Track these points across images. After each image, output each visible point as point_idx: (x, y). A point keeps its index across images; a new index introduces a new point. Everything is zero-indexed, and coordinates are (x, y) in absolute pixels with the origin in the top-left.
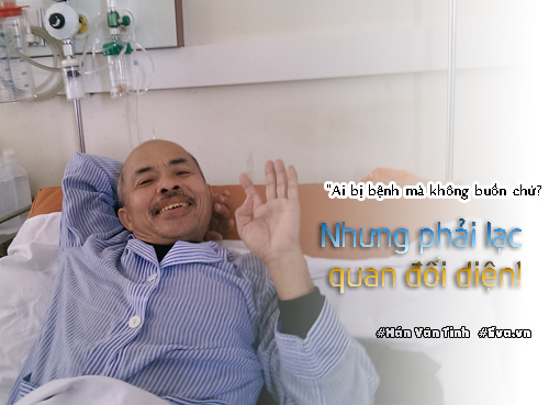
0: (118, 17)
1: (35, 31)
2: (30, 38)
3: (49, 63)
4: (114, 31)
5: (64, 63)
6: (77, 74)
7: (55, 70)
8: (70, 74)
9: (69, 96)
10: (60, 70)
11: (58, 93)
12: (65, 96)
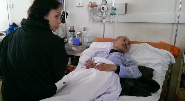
0: (114, 8)
1: (99, 10)
2: (98, 11)
3: (100, 15)
4: (113, 11)
5: (103, 16)
6: (105, 18)
7: (101, 17)
8: (104, 18)
9: (103, 22)
10: (102, 17)
11: (101, 21)
12: (102, 22)
